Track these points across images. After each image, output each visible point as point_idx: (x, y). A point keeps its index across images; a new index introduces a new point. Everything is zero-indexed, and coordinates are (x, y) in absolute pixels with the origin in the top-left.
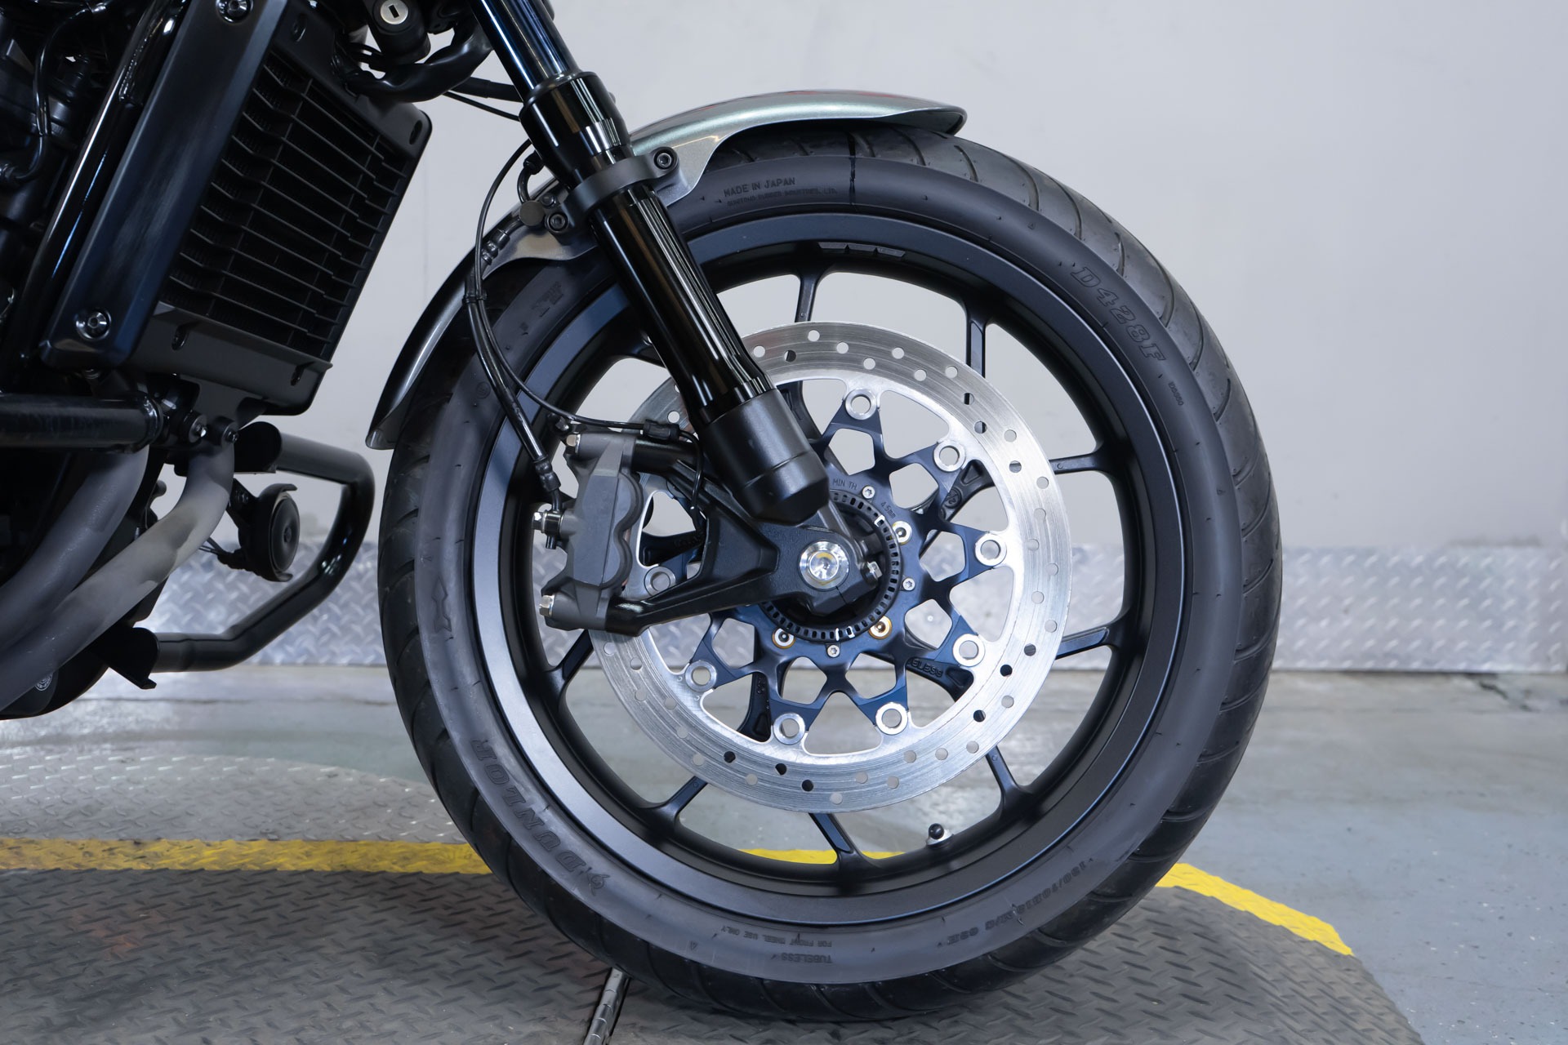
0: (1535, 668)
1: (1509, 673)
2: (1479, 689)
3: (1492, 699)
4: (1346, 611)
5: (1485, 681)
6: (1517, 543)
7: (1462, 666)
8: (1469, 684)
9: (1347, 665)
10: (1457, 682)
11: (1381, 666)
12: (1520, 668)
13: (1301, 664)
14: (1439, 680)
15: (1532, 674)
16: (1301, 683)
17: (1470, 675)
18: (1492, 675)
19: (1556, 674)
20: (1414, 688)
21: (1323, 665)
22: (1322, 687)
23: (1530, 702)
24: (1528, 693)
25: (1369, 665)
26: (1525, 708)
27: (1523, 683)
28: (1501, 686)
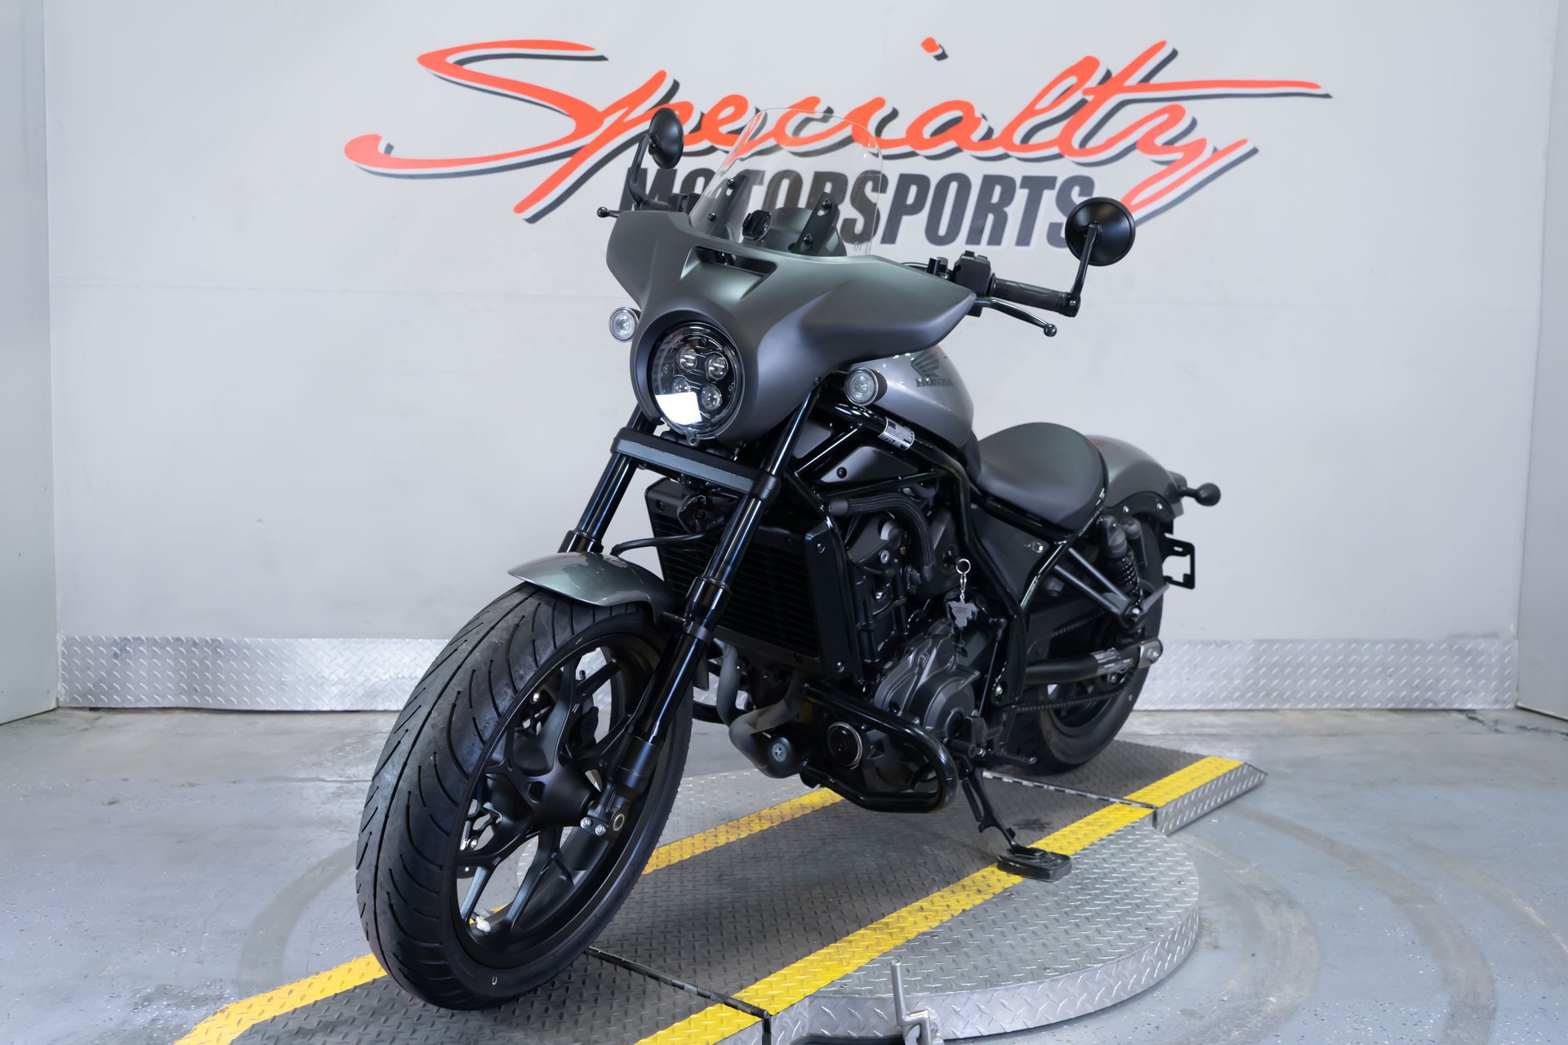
0: (1497, 707)
1: (1482, 710)
2: (1467, 720)
3: (1476, 726)
4: (1390, 676)
5: (1471, 715)
6: (1486, 636)
7: (1456, 706)
8: (1462, 717)
9: (1391, 706)
10: (1455, 715)
11: (1410, 707)
12: (1487, 707)
13: (1365, 705)
14: (1443, 714)
15: (1496, 710)
16: (1367, 717)
17: (1460, 711)
18: (1473, 711)
19: (1509, 710)
20: (1432, 719)
21: (1378, 706)
22: (1383, 720)
23: (1499, 727)
24: (1496, 722)
25: (1403, 706)
26: (1496, 730)
27: (1493, 716)
28: (1480, 718)
